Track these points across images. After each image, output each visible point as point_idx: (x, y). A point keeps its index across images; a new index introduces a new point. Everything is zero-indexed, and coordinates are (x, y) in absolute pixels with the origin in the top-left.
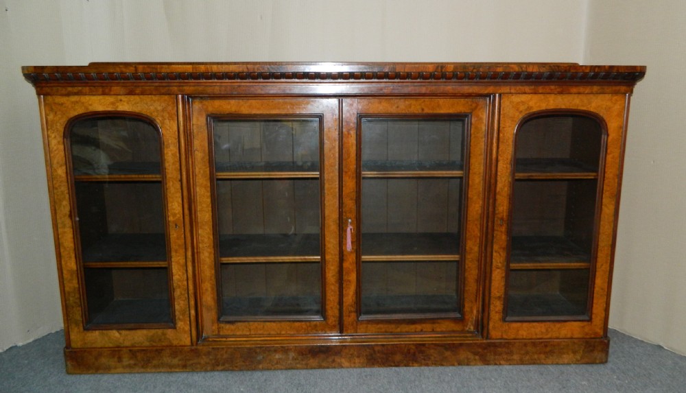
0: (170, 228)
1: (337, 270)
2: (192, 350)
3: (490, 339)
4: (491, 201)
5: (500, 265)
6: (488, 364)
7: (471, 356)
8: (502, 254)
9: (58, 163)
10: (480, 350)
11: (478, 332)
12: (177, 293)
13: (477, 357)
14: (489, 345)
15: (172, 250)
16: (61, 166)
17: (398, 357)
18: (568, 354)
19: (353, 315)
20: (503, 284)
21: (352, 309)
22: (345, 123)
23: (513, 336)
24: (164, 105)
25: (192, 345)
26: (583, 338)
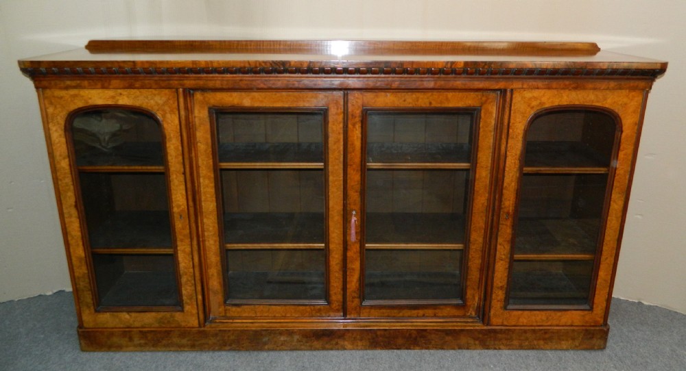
0: (175, 219)
1: (341, 258)
2: (200, 332)
3: (491, 325)
4: (497, 197)
5: (503, 257)
6: (487, 349)
7: (471, 341)
8: (506, 247)
9: (60, 155)
10: (481, 336)
11: (479, 317)
12: (184, 280)
13: (477, 342)
14: (490, 331)
15: (178, 239)
16: (64, 158)
17: (400, 341)
18: (567, 340)
19: (357, 301)
20: (506, 275)
21: (356, 295)
22: (350, 116)
23: (513, 323)
24: (164, 99)
25: (200, 326)
26: (583, 326)
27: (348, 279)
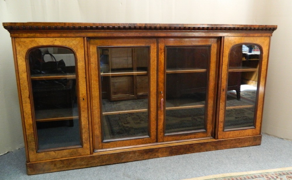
0: (81, 101)
1: (156, 114)
2: (91, 157)
3: (218, 139)
5: (222, 108)
6: (218, 150)
7: (211, 147)
8: (223, 103)
10: (215, 144)
11: (213, 136)
12: (83, 131)
13: (213, 147)
14: (218, 142)
15: (81, 111)
17: (182, 151)
18: (247, 142)
19: (162, 134)
20: (223, 116)
21: (162, 131)
22: (160, 49)
23: (226, 137)
24: (77, 42)
25: (91, 154)
26: (252, 135)
27: (159, 124)
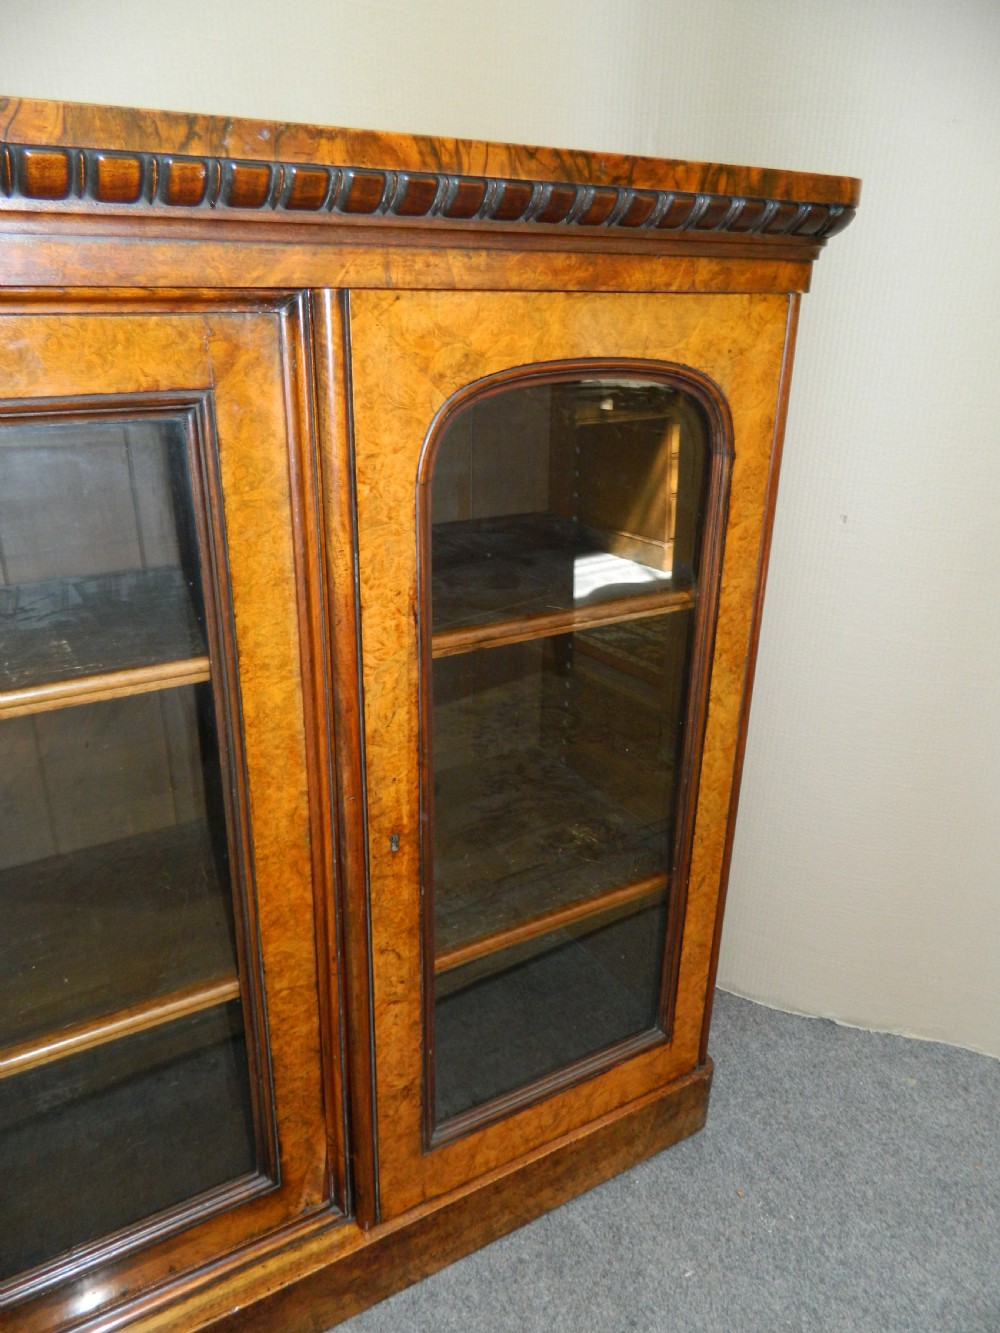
3: (387, 1222)
4: (346, 776)
5: (400, 989)
8: (405, 952)
11: (338, 1202)
14: (383, 1245)
18: (614, 1152)
20: (416, 1044)
23: (457, 1179)
